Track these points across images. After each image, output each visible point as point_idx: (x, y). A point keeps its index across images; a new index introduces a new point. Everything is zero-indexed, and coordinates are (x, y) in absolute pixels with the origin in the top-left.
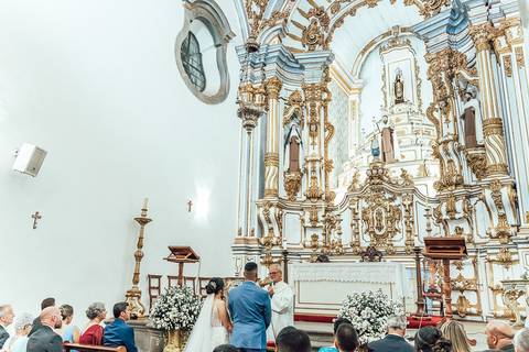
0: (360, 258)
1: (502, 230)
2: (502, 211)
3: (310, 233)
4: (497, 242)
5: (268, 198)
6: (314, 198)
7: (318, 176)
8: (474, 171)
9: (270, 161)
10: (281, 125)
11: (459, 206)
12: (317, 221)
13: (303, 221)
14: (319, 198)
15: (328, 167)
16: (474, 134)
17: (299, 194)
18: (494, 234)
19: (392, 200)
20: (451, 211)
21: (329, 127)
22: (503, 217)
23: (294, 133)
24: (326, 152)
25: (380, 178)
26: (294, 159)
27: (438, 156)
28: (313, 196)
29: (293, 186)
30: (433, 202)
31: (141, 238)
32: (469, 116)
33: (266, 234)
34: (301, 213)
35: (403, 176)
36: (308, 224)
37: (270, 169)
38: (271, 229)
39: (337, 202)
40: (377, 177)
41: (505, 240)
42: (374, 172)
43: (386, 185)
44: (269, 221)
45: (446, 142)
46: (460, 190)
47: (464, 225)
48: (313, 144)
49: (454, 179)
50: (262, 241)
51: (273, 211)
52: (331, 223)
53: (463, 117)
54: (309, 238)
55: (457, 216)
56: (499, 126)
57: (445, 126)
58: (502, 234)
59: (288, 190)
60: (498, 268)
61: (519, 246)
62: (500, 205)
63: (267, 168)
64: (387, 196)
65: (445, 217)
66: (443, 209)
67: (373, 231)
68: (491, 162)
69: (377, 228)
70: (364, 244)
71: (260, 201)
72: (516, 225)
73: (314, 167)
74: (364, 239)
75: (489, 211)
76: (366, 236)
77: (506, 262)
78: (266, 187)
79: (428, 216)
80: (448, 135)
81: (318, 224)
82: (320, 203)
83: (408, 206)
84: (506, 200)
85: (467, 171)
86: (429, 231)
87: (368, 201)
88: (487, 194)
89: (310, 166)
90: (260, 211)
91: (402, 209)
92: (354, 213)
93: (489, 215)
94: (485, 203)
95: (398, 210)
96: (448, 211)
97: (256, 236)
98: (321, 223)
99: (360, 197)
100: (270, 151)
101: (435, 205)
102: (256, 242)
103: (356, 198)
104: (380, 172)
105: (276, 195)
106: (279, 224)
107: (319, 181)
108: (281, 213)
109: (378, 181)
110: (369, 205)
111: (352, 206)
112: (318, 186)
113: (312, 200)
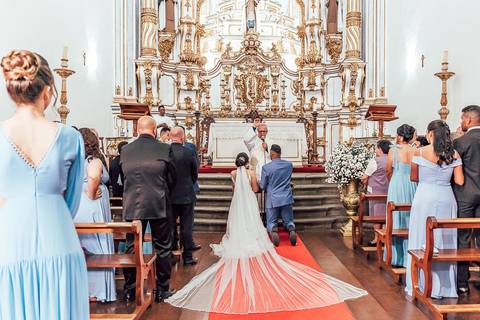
0: (243, 120)
1: (353, 101)
2: (352, 87)
3: (183, 96)
4: (347, 110)
5: (149, 57)
7: (192, 40)
8: (330, 52)
9: (148, 17)
11: (318, 80)
12: (192, 84)
13: (178, 84)
14: (194, 62)
15: (200, 34)
16: (335, 21)
17: (171, 55)
18: (347, 103)
19: (262, 70)
20: (311, 84)
22: (352, 91)
24: (198, 16)
25: (255, 49)
26: (170, 18)
27: (302, 35)
28: (188, 60)
30: (293, 75)
31: (64, 92)
32: (332, 5)
33: (143, 93)
34: (175, 76)
35: (273, 50)
36: (183, 86)
37: (149, 27)
38: (149, 90)
39: (209, 66)
40: (251, 48)
41: (353, 109)
42: (252, 43)
43: (260, 57)
44: (149, 81)
45: (312, 25)
46: (318, 67)
47: (318, 96)
48: (188, 5)
49: (317, 58)
50: (142, 101)
53: (328, 5)
54: (182, 100)
55: (315, 88)
56: (358, 19)
57: (311, 10)
58: (352, 104)
59: (162, 51)
60: (346, 129)
62: (353, 83)
63: (146, 25)
65: (305, 88)
66: (305, 82)
67: (245, 97)
68: (351, 48)
69: (250, 94)
70: (234, 108)
71: (141, 60)
72: (362, 98)
73: (190, 30)
74: (235, 104)
75: (344, 86)
76: (237, 101)
77: (352, 125)
78: (145, 45)
79: (284, 87)
80: (314, 18)
81: (194, 88)
82: (194, 67)
83: (275, 77)
84: (359, 79)
85: (324, 52)
86: (284, 99)
87: (241, 69)
88: (347, 73)
89: (185, 28)
90: (141, 70)
91: (270, 79)
92: (227, 79)
93: (343, 90)
94: (344, 80)
95: (266, 80)
96: (309, 84)
97: (134, 96)
98: (196, 87)
99: (233, 65)
100: (148, 6)
101: (295, 78)
103: (230, 66)
104: (257, 43)
105: (155, 55)
106: (158, 85)
107: (192, 45)
108: (161, 74)
109: (254, 52)
110: (242, 73)
111: (225, 73)
112: (192, 49)
113: (187, 63)
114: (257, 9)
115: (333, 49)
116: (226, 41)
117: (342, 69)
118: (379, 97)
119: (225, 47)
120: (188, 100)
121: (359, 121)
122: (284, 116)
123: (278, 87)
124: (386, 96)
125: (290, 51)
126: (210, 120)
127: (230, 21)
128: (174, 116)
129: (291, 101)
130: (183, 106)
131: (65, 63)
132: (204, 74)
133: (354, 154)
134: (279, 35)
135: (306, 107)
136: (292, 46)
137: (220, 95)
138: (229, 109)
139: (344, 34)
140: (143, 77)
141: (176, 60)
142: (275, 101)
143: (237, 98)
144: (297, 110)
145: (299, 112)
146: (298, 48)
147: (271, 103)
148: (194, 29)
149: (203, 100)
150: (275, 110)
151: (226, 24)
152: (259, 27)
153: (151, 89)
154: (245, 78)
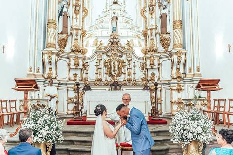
0: (109, 87)
1: (179, 75)
2: (178, 66)
4: (175, 81)
5: (51, 49)
7: (79, 40)
8: (163, 45)
9: (51, 25)
10: (57, 3)
11: (156, 62)
12: (78, 65)
13: (69, 65)
14: (79, 52)
15: (83, 35)
16: (166, 27)
17: (65, 48)
18: (175, 76)
19: (121, 56)
20: (152, 65)
21: (85, 10)
22: (178, 69)
23: (65, 10)
24: (83, 25)
25: (117, 44)
26: (65, 26)
27: (145, 35)
29: (63, 43)
30: (141, 59)
32: (164, 17)
33: (47, 71)
34: (67, 60)
35: (128, 43)
36: (73, 66)
37: (51, 30)
38: (50, 69)
39: (89, 54)
40: (114, 43)
41: (179, 80)
42: (115, 40)
43: (120, 48)
44: (50, 64)
45: (151, 29)
46: (156, 54)
47: (156, 72)
48: (76, 18)
49: (155, 48)
50: (46, 76)
53: (161, 17)
54: (72, 75)
55: (154, 67)
56: (181, 24)
57: (150, 20)
58: (179, 77)
59: (60, 45)
60: (175, 93)
61: (187, 83)
62: (179, 63)
63: (49, 29)
64: (119, 54)
65: (148, 67)
66: (148, 63)
67: (110, 73)
68: (177, 42)
69: (114, 71)
70: (104, 79)
71: (46, 50)
72: (185, 73)
73: (77, 33)
74: (104, 77)
75: (173, 66)
76: (105, 75)
77: (179, 90)
78: (49, 41)
79: (135, 66)
80: (152, 25)
81: (79, 68)
82: (80, 55)
83: (129, 61)
84: (182, 61)
85: (159, 45)
86: (135, 74)
87: (108, 56)
88: (175, 57)
89: (74, 32)
90: (46, 56)
91: (126, 62)
92: (100, 62)
93: (172, 68)
94: (173, 62)
95: (123, 62)
96: (150, 65)
97: (41, 73)
98: (80, 67)
99: (103, 53)
100: (51, 19)
101: (141, 61)
102: (41, 76)
103: (101, 54)
104: (118, 40)
105: (55, 48)
106: (56, 66)
107: (79, 42)
108: (58, 59)
109: (116, 45)
110: (109, 58)
111: (98, 58)
112: (79, 44)
113: (75, 52)
114: (118, 21)
115: (165, 43)
116: (99, 40)
117: (171, 55)
118: (196, 72)
119: (99, 43)
120: (75, 75)
121: (183, 88)
122: (135, 85)
123: (131, 66)
124: (200, 72)
125: (138, 45)
126: (88, 87)
127: (103, 28)
128: (66, 85)
129: (139, 75)
130: (72, 78)
132: (85, 59)
133: (193, 119)
134: (131, 36)
135: (149, 79)
136: (139, 42)
137: (95, 72)
138: (100, 80)
139: (172, 34)
140: (46, 61)
141: (69, 51)
142: (129, 75)
143: (105, 74)
144: (143, 80)
145: (144, 82)
146: (143, 43)
147: (127, 77)
148: (80, 32)
149: (85, 75)
150: (129, 81)
151: (100, 30)
152: (119, 31)
153: (52, 68)
154: (110, 61)
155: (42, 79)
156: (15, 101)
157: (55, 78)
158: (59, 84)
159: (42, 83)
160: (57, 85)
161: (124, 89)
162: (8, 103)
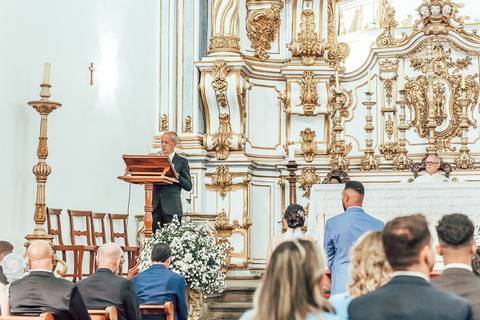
0: (409, 174)
3: (299, 126)
5: (223, 55)
6: (311, 55)
7: (316, 10)
12: (314, 102)
13: (286, 102)
14: (319, 56)
17: (274, 45)
19: (463, 64)
25: (444, 22)
28: (305, 53)
31: (43, 139)
33: (214, 126)
34: (281, 86)
36: (296, 108)
38: (225, 120)
39: (351, 64)
40: (435, 19)
42: (435, 9)
43: (455, 37)
44: (223, 102)
50: (210, 142)
51: (233, 82)
52: (340, 106)
54: (295, 134)
59: (254, 37)
64: (456, 56)
67: (425, 122)
71: (209, 61)
78: (217, 31)
81: (317, 110)
82: (321, 67)
87: (417, 65)
90: (208, 81)
92: (389, 88)
97: (196, 132)
98: (323, 108)
99: (401, 57)
102: (197, 144)
103: (393, 60)
104: (447, 9)
105: (237, 49)
106: (242, 108)
107: (317, 21)
108: (247, 86)
109: (441, 28)
110: (419, 73)
111: (384, 75)
112: (317, 30)
113: (305, 59)
120: (308, 135)
128: (276, 169)
131: (46, 91)
140: (211, 95)
141: (286, 54)
153: (228, 117)
154: (424, 83)
155: (200, 151)
156: (124, 217)
157: (240, 149)
158: (253, 168)
159: (200, 165)
160: (245, 170)
161: (461, 179)
162: (106, 221)
